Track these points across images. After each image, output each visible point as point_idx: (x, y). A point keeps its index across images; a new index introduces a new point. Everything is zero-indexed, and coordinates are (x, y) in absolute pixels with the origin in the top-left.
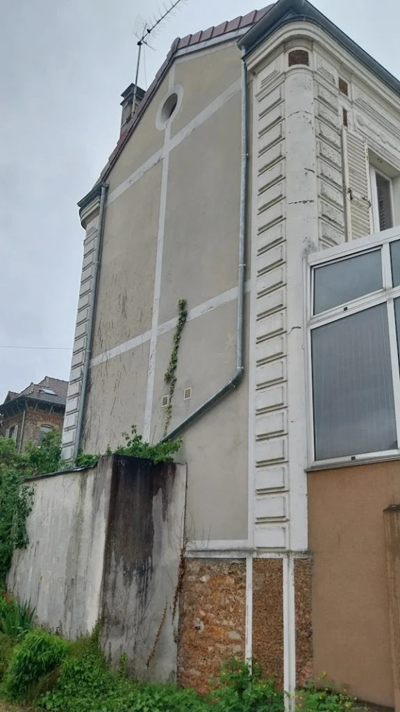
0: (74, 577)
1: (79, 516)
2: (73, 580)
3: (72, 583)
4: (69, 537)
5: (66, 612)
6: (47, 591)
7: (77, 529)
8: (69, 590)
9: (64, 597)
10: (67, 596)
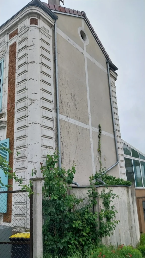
0: (131, 226)
1: (129, 203)
2: (131, 227)
3: (131, 228)
4: (127, 211)
5: (131, 239)
6: (124, 236)
7: (129, 208)
8: (131, 231)
9: (130, 234)
10: (131, 234)
